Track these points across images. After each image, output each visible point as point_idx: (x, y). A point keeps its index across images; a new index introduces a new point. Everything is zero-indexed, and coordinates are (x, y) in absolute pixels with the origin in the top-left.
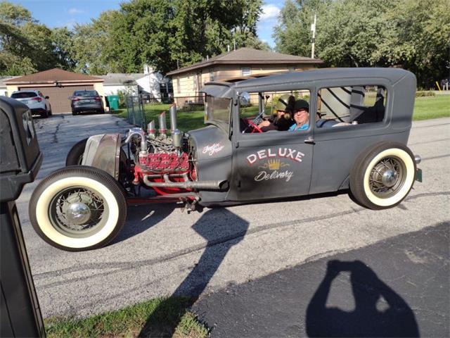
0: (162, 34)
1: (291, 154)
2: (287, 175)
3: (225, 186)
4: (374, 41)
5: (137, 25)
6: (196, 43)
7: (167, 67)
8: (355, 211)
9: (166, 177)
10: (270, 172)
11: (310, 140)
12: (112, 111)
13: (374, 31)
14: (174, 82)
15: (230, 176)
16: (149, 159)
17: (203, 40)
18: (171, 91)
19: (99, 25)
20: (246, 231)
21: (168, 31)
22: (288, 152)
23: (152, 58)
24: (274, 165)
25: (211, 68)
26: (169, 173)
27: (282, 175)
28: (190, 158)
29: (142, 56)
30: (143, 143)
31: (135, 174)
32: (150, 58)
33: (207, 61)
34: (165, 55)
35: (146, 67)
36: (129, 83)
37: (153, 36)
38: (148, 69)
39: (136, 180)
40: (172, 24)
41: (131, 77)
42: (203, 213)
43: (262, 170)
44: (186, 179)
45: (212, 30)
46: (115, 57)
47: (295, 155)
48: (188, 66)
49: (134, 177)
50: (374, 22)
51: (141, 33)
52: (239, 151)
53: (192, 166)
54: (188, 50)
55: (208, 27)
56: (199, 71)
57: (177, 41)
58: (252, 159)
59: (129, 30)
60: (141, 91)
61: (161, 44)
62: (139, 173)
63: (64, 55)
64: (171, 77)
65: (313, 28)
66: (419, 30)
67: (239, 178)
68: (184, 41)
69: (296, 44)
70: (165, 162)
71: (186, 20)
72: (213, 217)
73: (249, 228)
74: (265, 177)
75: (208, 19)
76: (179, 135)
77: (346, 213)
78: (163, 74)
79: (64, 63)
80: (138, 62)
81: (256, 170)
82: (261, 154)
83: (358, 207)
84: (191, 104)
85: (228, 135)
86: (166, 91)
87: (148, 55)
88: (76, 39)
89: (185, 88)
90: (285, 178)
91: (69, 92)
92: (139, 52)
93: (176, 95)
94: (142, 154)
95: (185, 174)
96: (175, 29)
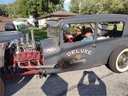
0: (35, 6)
1: (86, 52)
2: (84, 60)
3: (57, 66)
4: (97, 10)
5: (27, 3)
6: (45, 9)
7: (36, 16)
8: (111, 74)
9: (29, 62)
10: (76, 60)
11: (94, 45)
12: (19, 30)
13: (97, 7)
14: (39, 21)
15: (59, 62)
16: (21, 55)
17: (48, 8)
18: (38, 23)
19: (16, 3)
20: (67, 89)
21: (37, 5)
22: (85, 51)
23: (32, 13)
24: (78, 57)
25: (50, 16)
26: (31, 61)
27: (82, 61)
28: (41, 53)
29: (29, 13)
30: (17, 47)
31: (14, 62)
32: (31, 13)
33: (49, 14)
34: (36, 12)
35: (30, 16)
36: (25, 21)
37: (32, 6)
38: (31, 17)
39: (14, 65)
40: (38, 3)
41: (25, 19)
42: (47, 77)
43: (73, 59)
44: (39, 63)
45: (50, 5)
46: (20, 13)
47: (87, 52)
48: (43, 16)
49: (14, 64)
50: (97, 4)
51: (28, 5)
52: (63, 51)
53: (41, 57)
54: (43, 11)
55: (49, 4)
56: (46, 17)
57: (39, 8)
58: (69, 54)
59: (24, 4)
60: (29, 23)
61: (35, 9)
62: (16, 62)
63: (5, 12)
64: (38, 19)
65: (80, 5)
66: (109, 7)
67: (63, 63)
68: (42, 8)
69: (75, 10)
70: (28, 56)
71: (42, 2)
72: (51, 80)
73: (68, 88)
74: (75, 62)
75: (49, 2)
76: (35, 44)
77: (108, 75)
78: (36, 18)
79: (4, 14)
80: (27, 14)
81: (71, 59)
82: (73, 52)
83: (111, 72)
84: (44, 28)
85: (58, 44)
86: (37, 24)
87: (30, 12)
88: (8, 7)
89: (42, 23)
90: (83, 62)
91: (4, 24)
92: (28, 11)
93: (39, 25)
94: (17, 53)
95: (38, 61)
96: (39, 5)
